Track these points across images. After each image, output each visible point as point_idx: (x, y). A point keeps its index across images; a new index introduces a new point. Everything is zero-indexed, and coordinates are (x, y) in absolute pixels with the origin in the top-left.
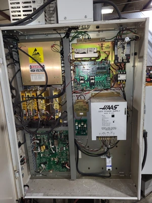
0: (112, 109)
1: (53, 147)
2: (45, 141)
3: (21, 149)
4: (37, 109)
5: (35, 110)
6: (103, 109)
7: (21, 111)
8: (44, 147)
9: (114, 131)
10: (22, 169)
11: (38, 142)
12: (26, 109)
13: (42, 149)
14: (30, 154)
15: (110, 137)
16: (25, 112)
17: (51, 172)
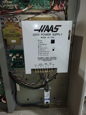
0: (52, 30)
6: (39, 30)
9: (53, 62)
15: (49, 69)
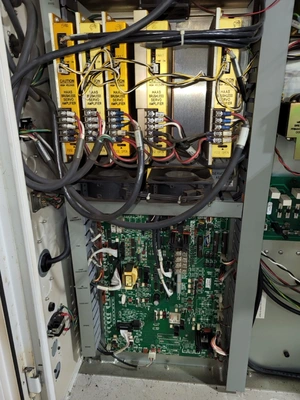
1: (169, 275)
2: (140, 250)
3: (53, 278)
4: (125, 109)
5: (119, 114)
7: (52, 113)
8: (135, 272)
10: (55, 349)
11: (114, 253)
12: (76, 108)
13: (128, 281)
14: (85, 295)
16: (70, 120)
17: (153, 354)
